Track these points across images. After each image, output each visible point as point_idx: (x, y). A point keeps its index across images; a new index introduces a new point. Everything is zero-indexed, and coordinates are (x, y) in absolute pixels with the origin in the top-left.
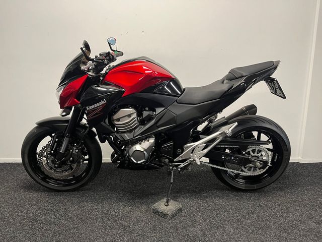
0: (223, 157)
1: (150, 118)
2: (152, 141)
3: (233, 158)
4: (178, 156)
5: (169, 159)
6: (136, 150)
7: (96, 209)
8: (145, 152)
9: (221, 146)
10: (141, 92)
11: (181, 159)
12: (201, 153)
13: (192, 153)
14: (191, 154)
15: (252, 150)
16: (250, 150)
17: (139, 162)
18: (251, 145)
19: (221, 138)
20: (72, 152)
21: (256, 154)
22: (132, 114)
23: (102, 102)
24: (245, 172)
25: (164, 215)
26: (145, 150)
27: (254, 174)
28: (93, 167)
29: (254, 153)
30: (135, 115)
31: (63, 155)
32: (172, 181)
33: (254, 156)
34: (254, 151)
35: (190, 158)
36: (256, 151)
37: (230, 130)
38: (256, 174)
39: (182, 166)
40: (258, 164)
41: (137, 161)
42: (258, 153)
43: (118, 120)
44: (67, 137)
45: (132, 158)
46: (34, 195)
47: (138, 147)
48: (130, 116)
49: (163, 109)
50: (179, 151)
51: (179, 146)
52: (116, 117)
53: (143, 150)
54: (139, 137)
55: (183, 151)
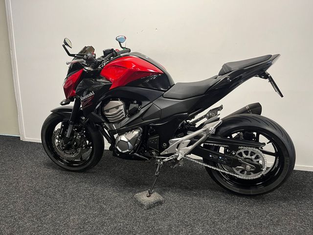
0: (211, 156)
1: (136, 111)
2: (136, 133)
3: (220, 158)
4: (163, 149)
5: (156, 151)
6: (120, 140)
7: (89, 190)
8: (129, 143)
9: (210, 144)
10: (126, 86)
12: (187, 149)
14: (176, 149)
15: (244, 152)
16: (242, 151)
17: (124, 152)
18: (243, 146)
19: (205, 135)
20: (76, 138)
21: (249, 156)
22: (120, 106)
23: (91, 94)
24: (237, 174)
26: (129, 141)
27: (247, 178)
28: (94, 153)
29: (247, 155)
30: (122, 108)
31: (69, 139)
33: (247, 158)
34: (246, 153)
35: (175, 153)
36: (249, 153)
37: (214, 127)
38: (250, 178)
39: (166, 160)
40: (248, 167)
41: (122, 150)
42: (251, 155)
43: (108, 111)
45: (118, 147)
46: (51, 171)
47: (123, 138)
48: (117, 107)
49: (149, 102)
50: (165, 145)
52: (106, 108)
53: (126, 140)
54: (124, 128)
55: (168, 145)
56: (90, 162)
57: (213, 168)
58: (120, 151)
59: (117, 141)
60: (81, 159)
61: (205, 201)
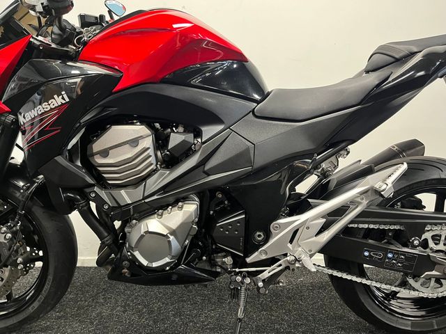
0: (366, 254)
1: (185, 151)
2: (191, 208)
3: (390, 255)
4: (256, 247)
6: (148, 232)
8: (172, 238)
9: (361, 226)
11: (264, 257)
12: (314, 242)
13: (291, 242)
14: (289, 245)
15: (433, 237)
16: (428, 235)
17: (155, 265)
19: (365, 202)
21: (441, 246)
22: (141, 137)
23: (57, 101)
24: (414, 290)
26: (173, 233)
27: (435, 296)
29: (437, 243)
30: (148, 142)
32: (240, 314)
33: (438, 251)
34: (436, 239)
35: (286, 255)
37: (390, 181)
41: (150, 261)
43: (105, 153)
45: (137, 254)
47: (154, 224)
48: (134, 142)
49: (220, 128)
50: (259, 236)
51: (260, 224)
52: (98, 146)
53: (165, 232)
54: (155, 197)
55: (268, 236)
56: (36, 304)
57: (355, 279)
58: (145, 262)
59: (134, 237)
60: (9, 297)
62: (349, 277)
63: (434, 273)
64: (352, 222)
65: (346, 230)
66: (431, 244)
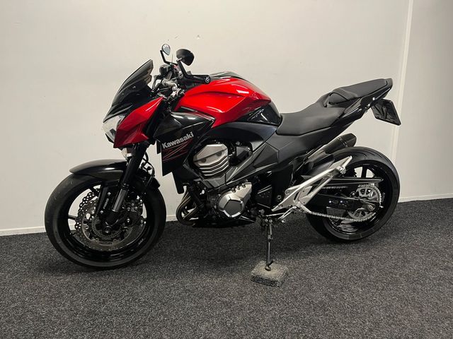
0: (330, 202)
1: (245, 156)
2: (249, 186)
3: (341, 202)
4: (277, 204)
5: (265, 209)
6: (231, 200)
8: (242, 202)
11: (281, 208)
12: (305, 198)
13: (295, 199)
14: (294, 201)
15: (361, 191)
16: (358, 190)
17: (233, 216)
18: (361, 184)
19: (332, 177)
20: (130, 210)
21: (365, 195)
22: (223, 151)
23: (188, 137)
24: (351, 218)
25: (272, 283)
26: (242, 199)
29: (363, 194)
30: (226, 153)
31: (117, 215)
33: (363, 198)
34: (363, 191)
35: (292, 206)
36: (366, 191)
37: (344, 166)
38: (364, 220)
39: (284, 216)
40: (371, 206)
41: (231, 215)
42: (367, 194)
43: (204, 160)
44: (124, 189)
45: (225, 211)
47: (230, 196)
48: (219, 154)
49: (262, 142)
50: (279, 197)
51: (279, 191)
52: (200, 156)
53: (239, 200)
54: (231, 182)
55: (283, 197)
58: (229, 216)
59: (222, 203)
61: (325, 258)
62: (320, 215)
63: (362, 208)
64: (325, 186)
65: (321, 191)
66: (360, 194)
